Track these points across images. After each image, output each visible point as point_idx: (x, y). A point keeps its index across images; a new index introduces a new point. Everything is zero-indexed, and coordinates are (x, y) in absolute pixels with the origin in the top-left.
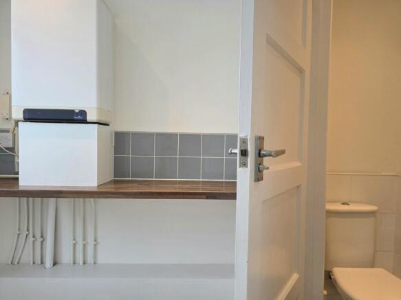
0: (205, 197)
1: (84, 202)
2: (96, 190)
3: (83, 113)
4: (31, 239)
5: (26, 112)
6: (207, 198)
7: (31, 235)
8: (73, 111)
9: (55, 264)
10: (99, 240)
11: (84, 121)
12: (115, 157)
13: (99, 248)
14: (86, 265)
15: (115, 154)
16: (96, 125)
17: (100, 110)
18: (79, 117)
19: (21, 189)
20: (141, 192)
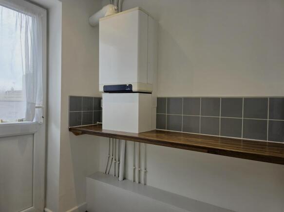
0: (207, 151)
1: (140, 145)
2: (137, 136)
3: (130, 86)
4: (114, 161)
5: (105, 87)
6: (208, 152)
7: (114, 159)
8: (126, 85)
9: (124, 179)
10: (148, 170)
11: (131, 91)
12: (157, 115)
13: (148, 175)
14: (140, 184)
15: (157, 112)
16: (138, 94)
17: (140, 83)
18: (129, 89)
19: (103, 132)
20: (159, 141)
